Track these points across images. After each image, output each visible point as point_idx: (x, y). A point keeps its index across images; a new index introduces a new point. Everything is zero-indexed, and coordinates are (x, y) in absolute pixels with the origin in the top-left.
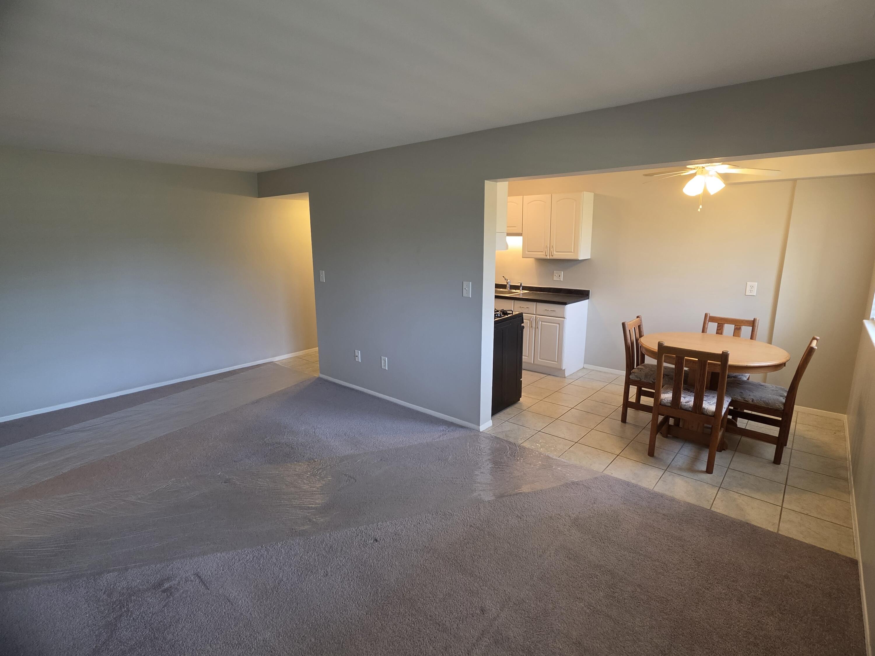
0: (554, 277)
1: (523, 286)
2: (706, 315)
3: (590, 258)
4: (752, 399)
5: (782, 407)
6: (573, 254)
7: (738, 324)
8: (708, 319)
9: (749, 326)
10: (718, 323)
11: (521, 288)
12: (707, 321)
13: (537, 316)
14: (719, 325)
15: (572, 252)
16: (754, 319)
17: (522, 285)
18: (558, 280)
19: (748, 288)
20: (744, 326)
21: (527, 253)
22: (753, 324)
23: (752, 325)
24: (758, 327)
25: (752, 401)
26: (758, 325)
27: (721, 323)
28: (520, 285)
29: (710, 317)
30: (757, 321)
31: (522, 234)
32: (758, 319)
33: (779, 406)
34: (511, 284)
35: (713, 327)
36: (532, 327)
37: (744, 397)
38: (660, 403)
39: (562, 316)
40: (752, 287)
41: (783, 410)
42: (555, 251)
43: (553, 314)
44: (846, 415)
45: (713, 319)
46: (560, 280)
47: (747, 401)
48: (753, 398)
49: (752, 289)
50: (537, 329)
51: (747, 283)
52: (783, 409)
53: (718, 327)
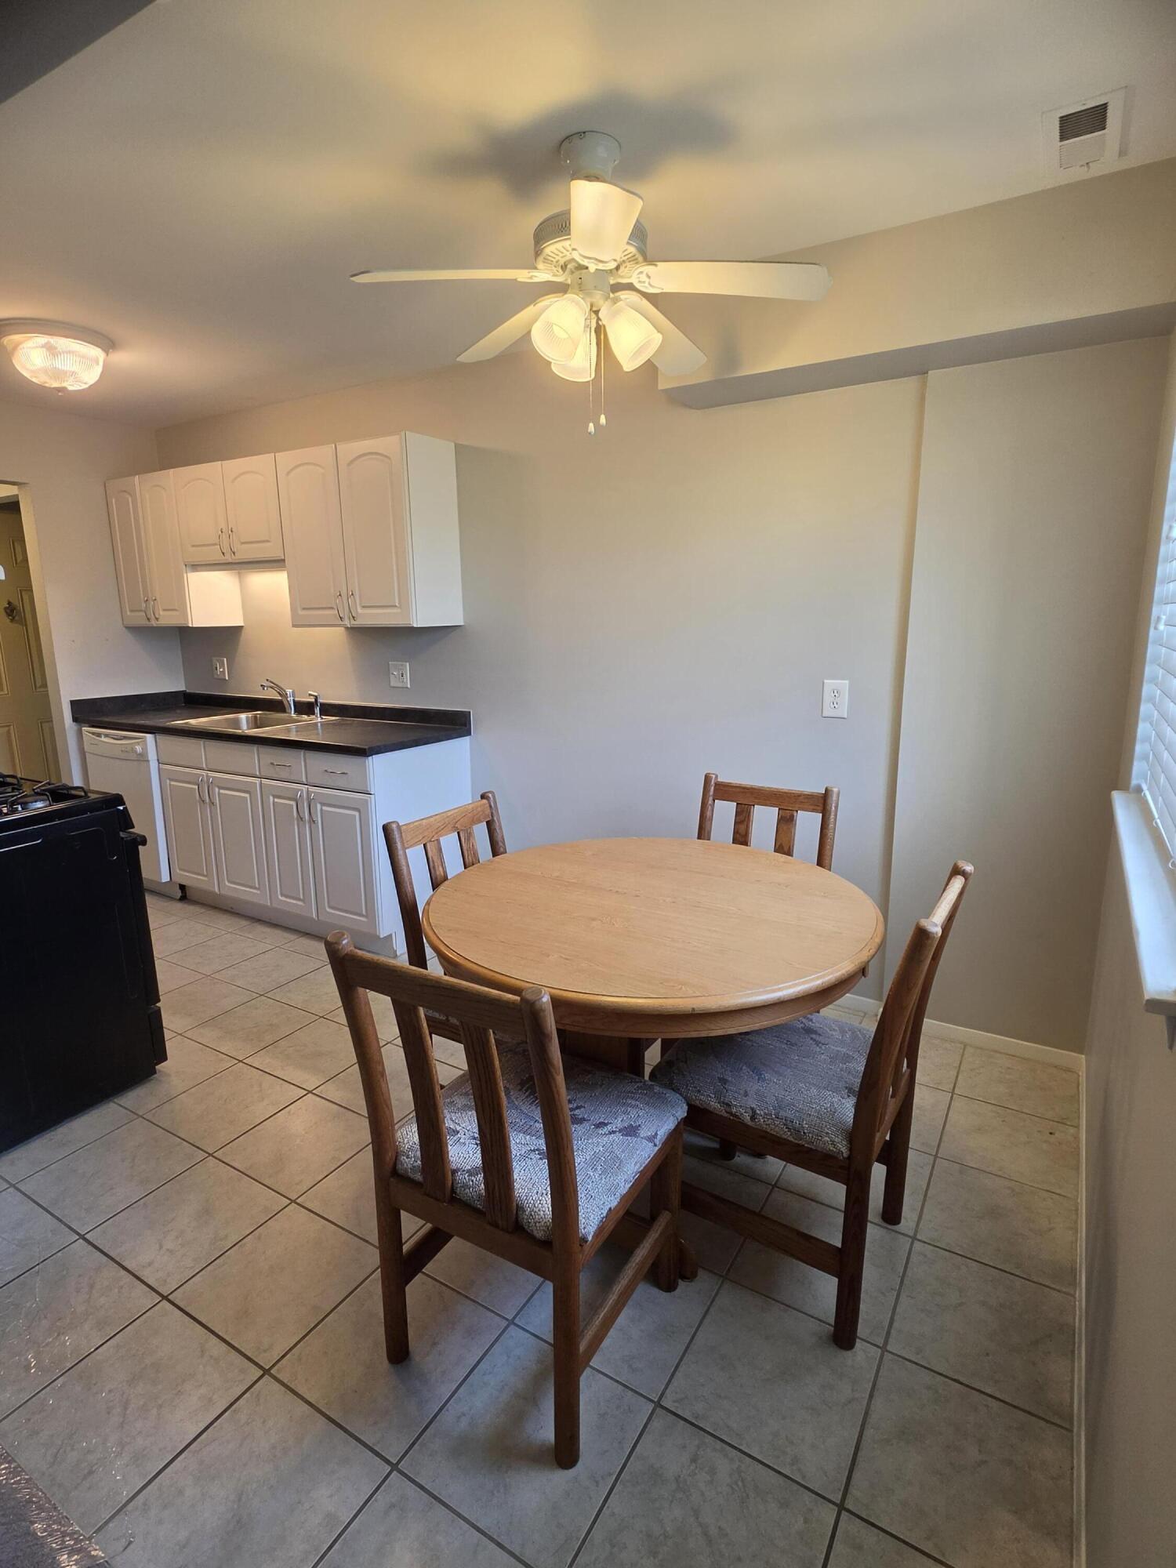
0: (392, 677)
1: (323, 705)
2: (707, 778)
3: (462, 624)
4: (752, 1109)
5: (843, 1148)
6: (399, 610)
7: (787, 804)
8: (711, 793)
9: (813, 810)
10: (737, 804)
11: (317, 710)
12: (711, 799)
13: (312, 789)
14: (739, 810)
15: (396, 606)
16: (827, 790)
17: (320, 700)
18: (400, 685)
19: (828, 698)
20: (803, 810)
21: (301, 612)
22: (822, 803)
23: (820, 808)
24: (836, 815)
25: (753, 1118)
26: (836, 807)
27: (745, 798)
28: (312, 700)
29: (717, 784)
30: (834, 798)
31: (284, 560)
32: (835, 790)
33: (833, 1142)
34: (296, 699)
35: (725, 812)
36: (301, 819)
37: (726, 1100)
38: (395, 1164)
39: (360, 788)
40: (836, 692)
41: (849, 1158)
42: (360, 604)
43: (341, 783)
44: (1083, 1056)
45: (724, 791)
46: (405, 686)
47: (736, 1116)
48: (754, 1106)
49: (838, 700)
50: (313, 825)
51: (823, 683)
52: (845, 1155)
53: (737, 814)
